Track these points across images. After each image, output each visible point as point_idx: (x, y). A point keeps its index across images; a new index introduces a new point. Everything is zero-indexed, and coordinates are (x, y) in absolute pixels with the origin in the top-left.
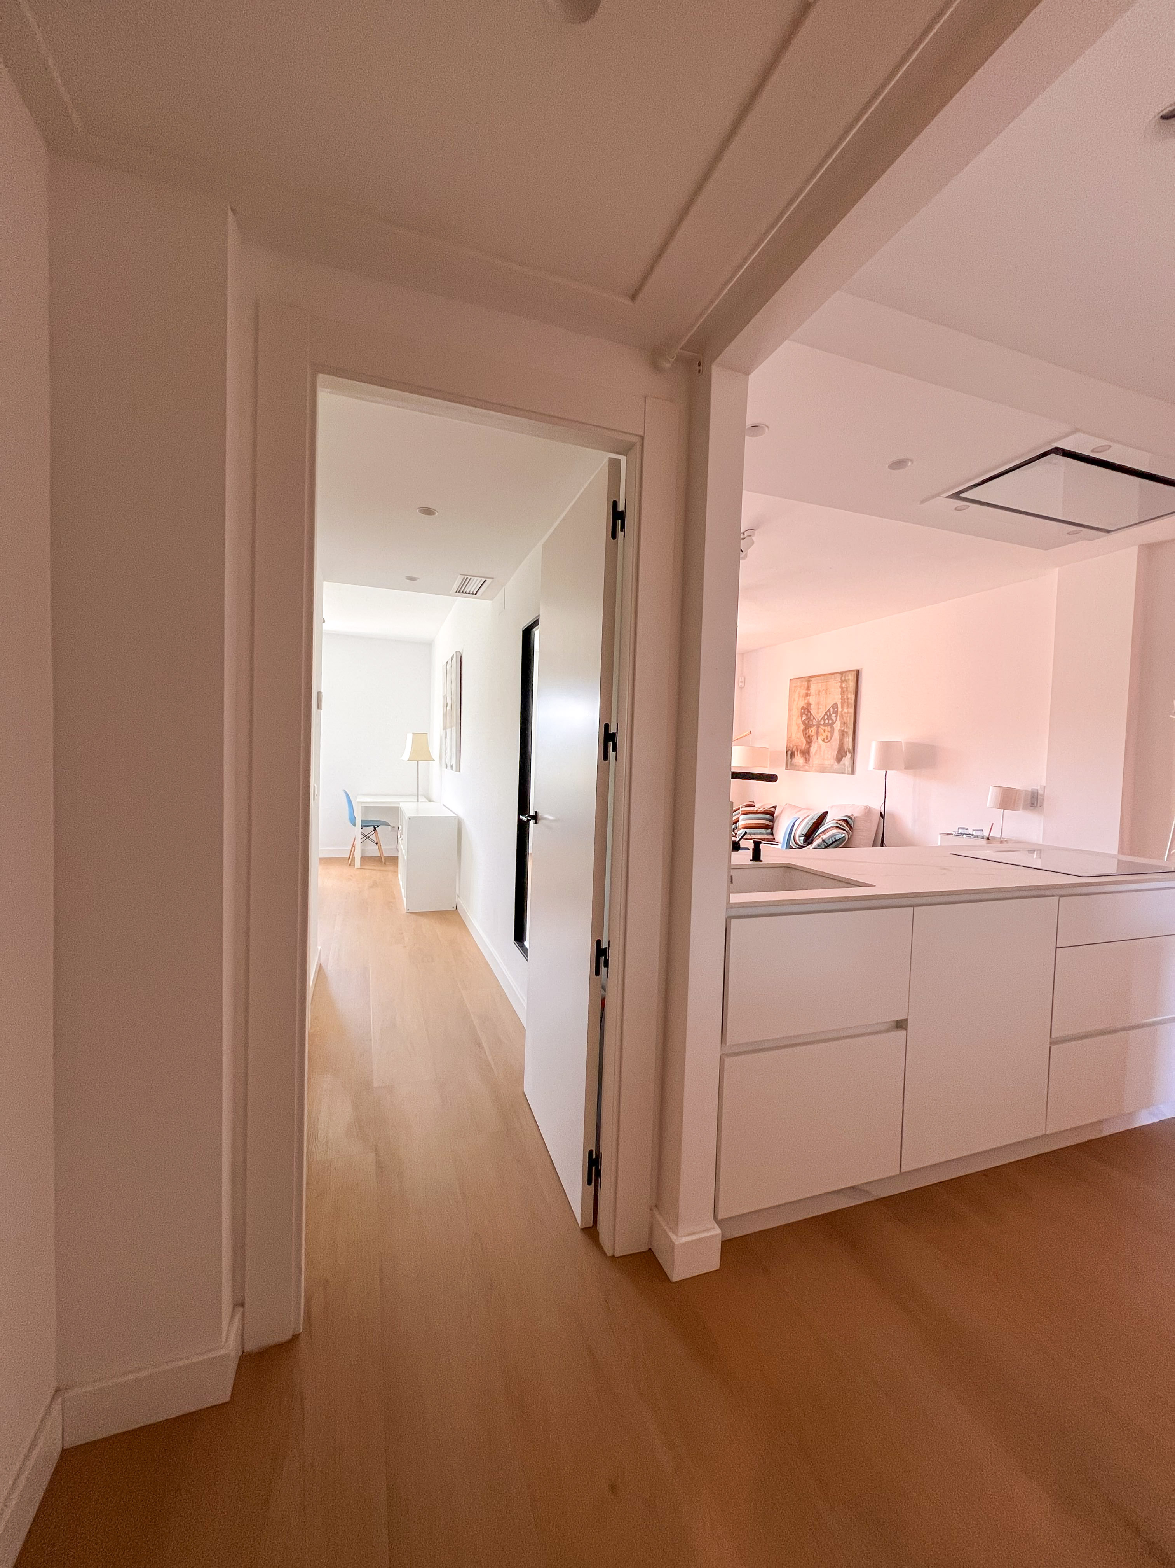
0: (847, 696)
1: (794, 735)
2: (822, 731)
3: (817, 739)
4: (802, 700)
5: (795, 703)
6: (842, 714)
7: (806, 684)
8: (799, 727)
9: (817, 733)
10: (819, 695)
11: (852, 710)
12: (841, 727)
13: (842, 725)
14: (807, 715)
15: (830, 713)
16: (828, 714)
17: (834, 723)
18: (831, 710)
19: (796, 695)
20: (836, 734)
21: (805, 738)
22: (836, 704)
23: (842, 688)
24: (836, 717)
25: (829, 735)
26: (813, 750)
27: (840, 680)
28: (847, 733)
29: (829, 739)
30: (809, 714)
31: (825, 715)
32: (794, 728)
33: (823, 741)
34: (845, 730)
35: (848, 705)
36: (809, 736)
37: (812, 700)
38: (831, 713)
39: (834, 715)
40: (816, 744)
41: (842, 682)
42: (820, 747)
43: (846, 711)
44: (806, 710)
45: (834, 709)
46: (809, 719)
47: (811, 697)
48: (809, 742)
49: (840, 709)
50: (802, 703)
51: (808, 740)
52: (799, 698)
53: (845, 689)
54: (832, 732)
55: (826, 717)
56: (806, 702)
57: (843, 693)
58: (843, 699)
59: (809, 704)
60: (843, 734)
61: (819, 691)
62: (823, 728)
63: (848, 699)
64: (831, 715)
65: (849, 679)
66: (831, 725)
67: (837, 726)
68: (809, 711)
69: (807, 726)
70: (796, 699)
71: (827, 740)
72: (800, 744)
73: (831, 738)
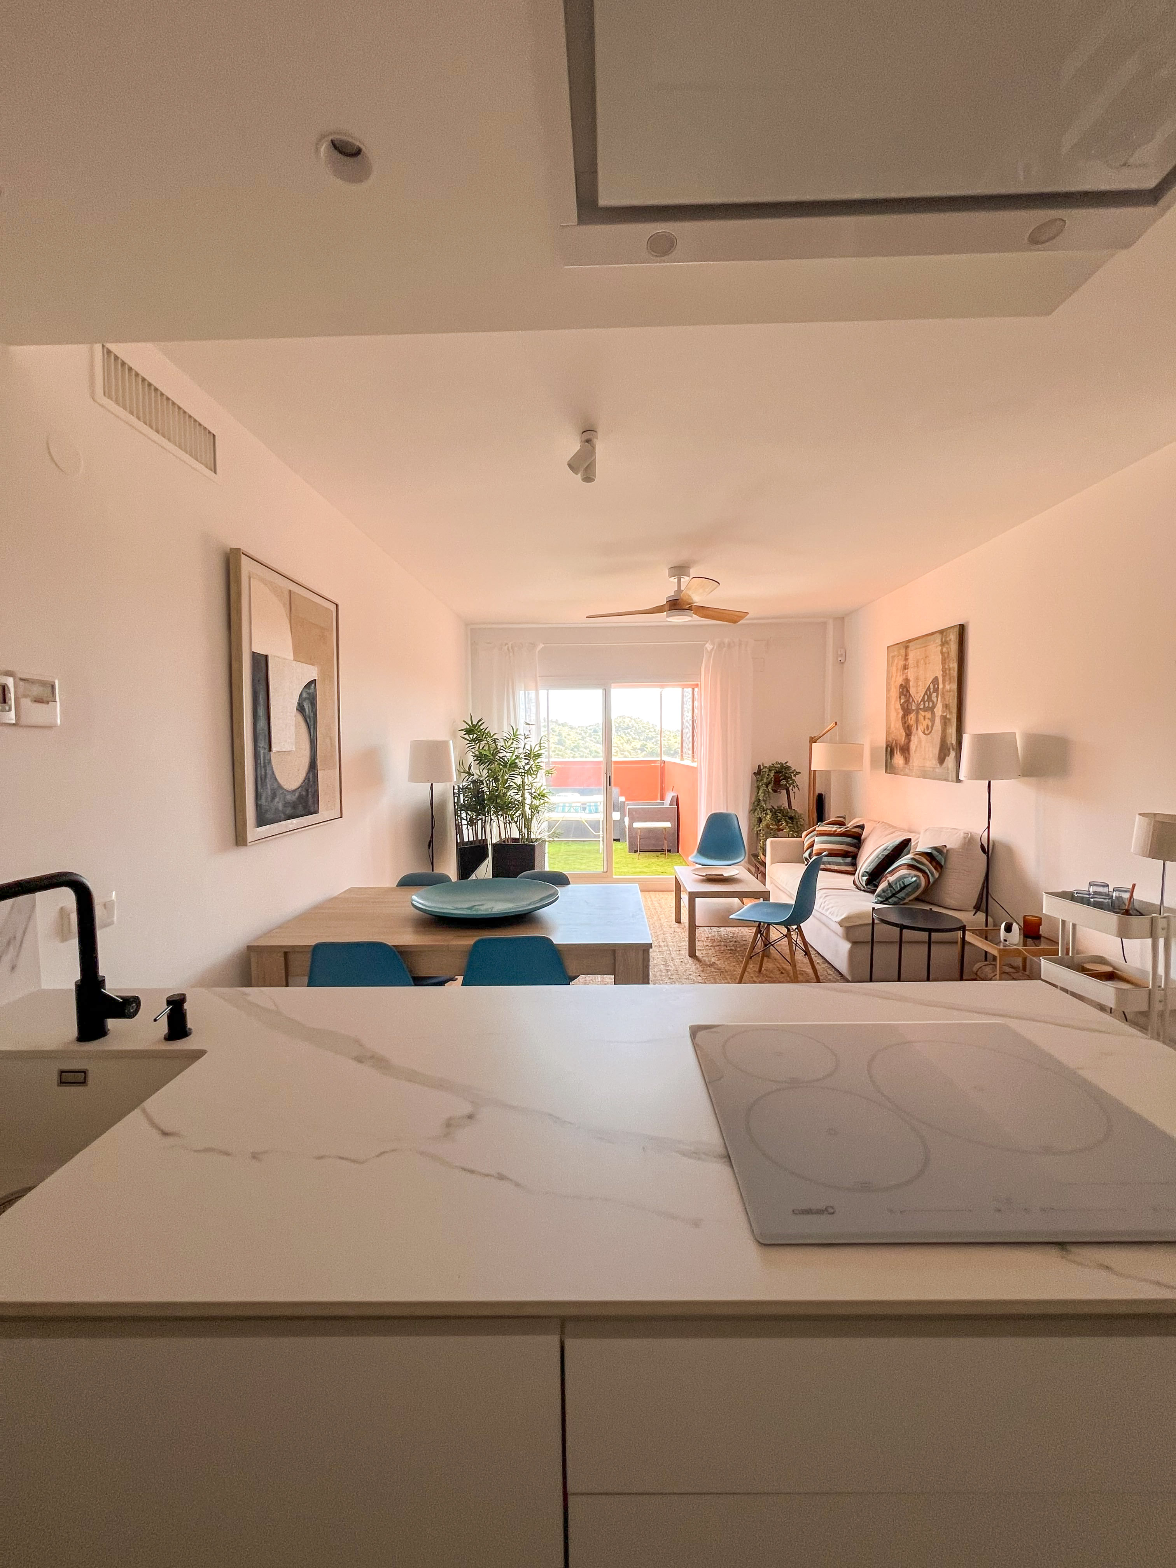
0: (948, 666)
1: (892, 726)
2: (922, 718)
3: (917, 729)
4: (900, 675)
5: (893, 679)
6: (943, 694)
7: (903, 652)
8: (898, 714)
9: (917, 720)
10: (918, 666)
11: (955, 686)
12: (943, 712)
13: (945, 709)
14: (906, 696)
15: (930, 692)
16: (928, 693)
17: (934, 707)
18: (932, 687)
19: (894, 669)
20: (938, 721)
21: (904, 729)
22: (936, 679)
23: (942, 653)
24: (937, 697)
25: (930, 724)
26: (913, 746)
27: (940, 643)
28: (949, 720)
29: (930, 730)
30: (908, 694)
31: (924, 695)
32: (893, 715)
33: (924, 733)
34: (948, 716)
35: (950, 679)
36: (908, 726)
37: (911, 674)
38: (932, 690)
39: (934, 695)
40: (916, 736)
41: (943, 645)
42: (920, 741)
43: (948, 687)
44: (905, 690)
45: (934, 686)
46: (907, 701)
47: (909, 670)
48: (909, 735)
49: (941, 686)
50: (900, 680)
51: (908, 733)
52: (897, 673)
53: (946, 655)
54: (933, 720)
55: (926, 698)
56: (904, 677)
57: (944, 661)
58: (944, 670)
59: (907, 681)
60: (945, 721)
61: (918, 662)
62: (923, 713)
63: (950, 670)
64: (931, 694)
65: (950, 640)
66: (932, 709)
67: (939, 710)
68: (908, 691)
69: (906, 711)
70: (894, 675)
71: (928, 731)
72: (899, 737)
73: (932, 729)
